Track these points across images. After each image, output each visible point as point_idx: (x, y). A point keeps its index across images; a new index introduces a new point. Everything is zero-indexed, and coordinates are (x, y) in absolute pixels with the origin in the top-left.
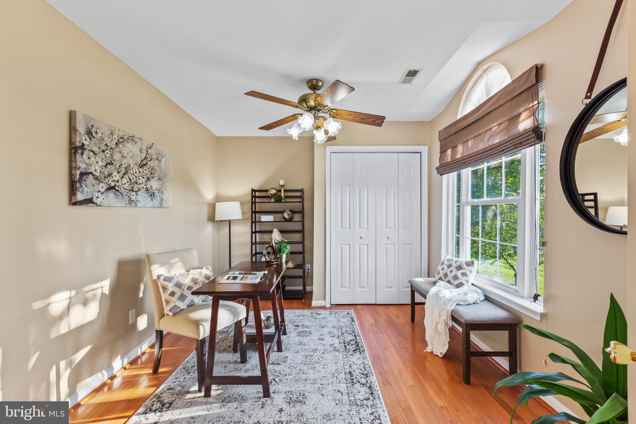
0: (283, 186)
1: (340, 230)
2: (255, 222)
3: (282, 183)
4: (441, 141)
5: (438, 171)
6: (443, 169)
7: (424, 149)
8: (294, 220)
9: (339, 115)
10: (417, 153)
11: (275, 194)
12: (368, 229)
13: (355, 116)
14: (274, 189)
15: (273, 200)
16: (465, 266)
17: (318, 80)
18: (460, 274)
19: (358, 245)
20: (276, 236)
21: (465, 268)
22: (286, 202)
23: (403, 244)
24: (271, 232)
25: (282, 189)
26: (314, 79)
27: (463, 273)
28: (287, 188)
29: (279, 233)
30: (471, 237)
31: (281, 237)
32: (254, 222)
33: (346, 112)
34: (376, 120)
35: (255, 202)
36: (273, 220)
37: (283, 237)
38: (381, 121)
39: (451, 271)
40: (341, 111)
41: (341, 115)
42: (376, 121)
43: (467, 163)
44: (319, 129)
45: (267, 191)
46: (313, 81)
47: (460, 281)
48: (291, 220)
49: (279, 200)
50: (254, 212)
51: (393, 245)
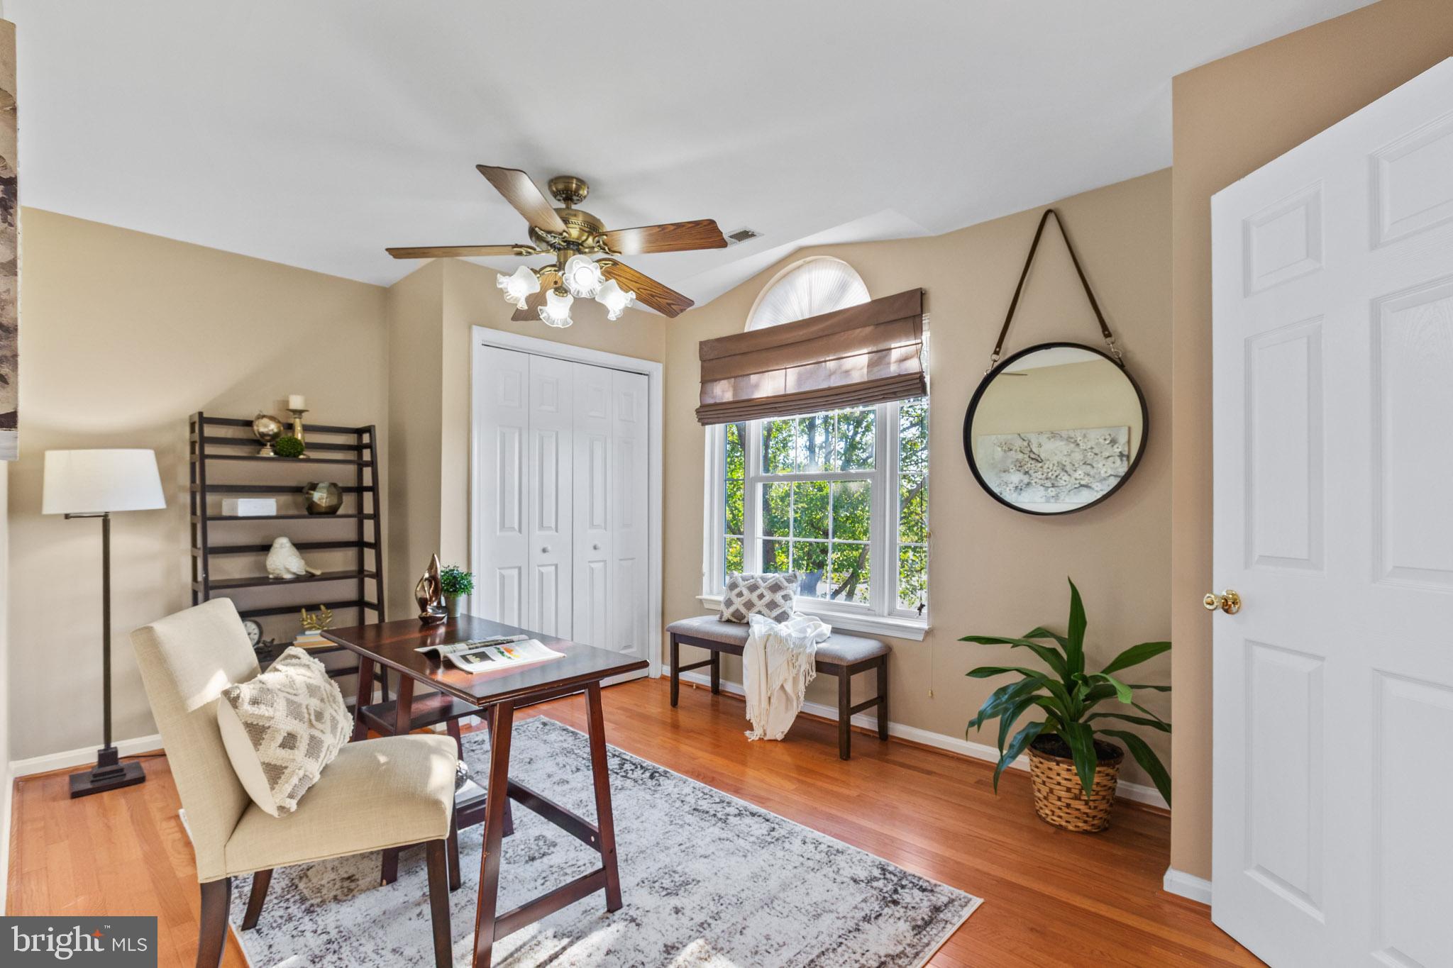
0: (299, 413)
1: (498, 533)
2: (205, 519)
3: (296, 402)
4: (703, 360)
5: (700, 417)
6: (709, 413)
7: (657, 370)
8: (340, 512)
9: (614, 274)
10: (641, 374)
11: (275, 436)
12: (557, 531)
13: (642, 286)
14: (272, 418)
15: (268, 452)
16: (786, 584)
17: (581, 182)
18: (780, 597)
19: (537, 568)
20: (285, 560)
21: (786, 587)
22: (308, 460)
23: (621, 560)
24: (266, 548)
25: (297, 420)
26: (572, 178)
27: (786, 595)
28: (308, 419)
29: (294, 550)
30: (765, 536)
31: (303, 562)
32: (201, 519)
33: (632, 272)
34: (673, 304)
35: (203, 457)
36: (273, 512)
37: (308, 563)
38: (682, 308)
39: (761, 597)
40: (625, 267)
41: (617, 275)
42: (673, 306)
43: (780, 409)
44: (565, 295)
45: (249, 424)
46: (570, 181)
47: (783, 609)
48: (331, 512)
49: (287, 449)
50: (201, 488)
51: (602, 563)
